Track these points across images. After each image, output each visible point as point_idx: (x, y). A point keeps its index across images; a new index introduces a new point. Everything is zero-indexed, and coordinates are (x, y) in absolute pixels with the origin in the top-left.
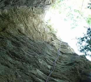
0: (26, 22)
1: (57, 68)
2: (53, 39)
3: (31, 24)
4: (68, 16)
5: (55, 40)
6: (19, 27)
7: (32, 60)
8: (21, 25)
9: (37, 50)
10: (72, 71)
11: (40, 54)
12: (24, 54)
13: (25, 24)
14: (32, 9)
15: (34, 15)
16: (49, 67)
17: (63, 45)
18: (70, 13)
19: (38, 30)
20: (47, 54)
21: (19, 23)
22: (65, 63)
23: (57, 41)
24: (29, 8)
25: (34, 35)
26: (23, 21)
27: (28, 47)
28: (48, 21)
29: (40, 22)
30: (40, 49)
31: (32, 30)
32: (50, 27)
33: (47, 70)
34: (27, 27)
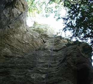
0: (9, 43)
1: (51, 73)
2: (45, 41)
3: (16, 41)
4: (47, 11)
5: (48, 39)
6: (4, 53)
7: (24, 80)
8: (5, 50)
9: (28, 65)
10: (66, 68)
11: (32, 67)
12: (15, 79)
13: (9, 45)
14: (9, 27)
15: (14, 32)
16: (44, 76)
17: (57, 40)
18: (47, 8)
19: (25, 42)
20: (39, 63)
21: (2, 49)
22: (60, 61)
23: (50, 40)
24: (5, 28)
25: (23, 49)
26: (6, 44)
27: (19, 68)
28: (33, 25)
29: (23, 34)
30: (32, 62)
31: (18, 46)
32: (38, 30)
33: (42, 81)
34: (13, 46)
